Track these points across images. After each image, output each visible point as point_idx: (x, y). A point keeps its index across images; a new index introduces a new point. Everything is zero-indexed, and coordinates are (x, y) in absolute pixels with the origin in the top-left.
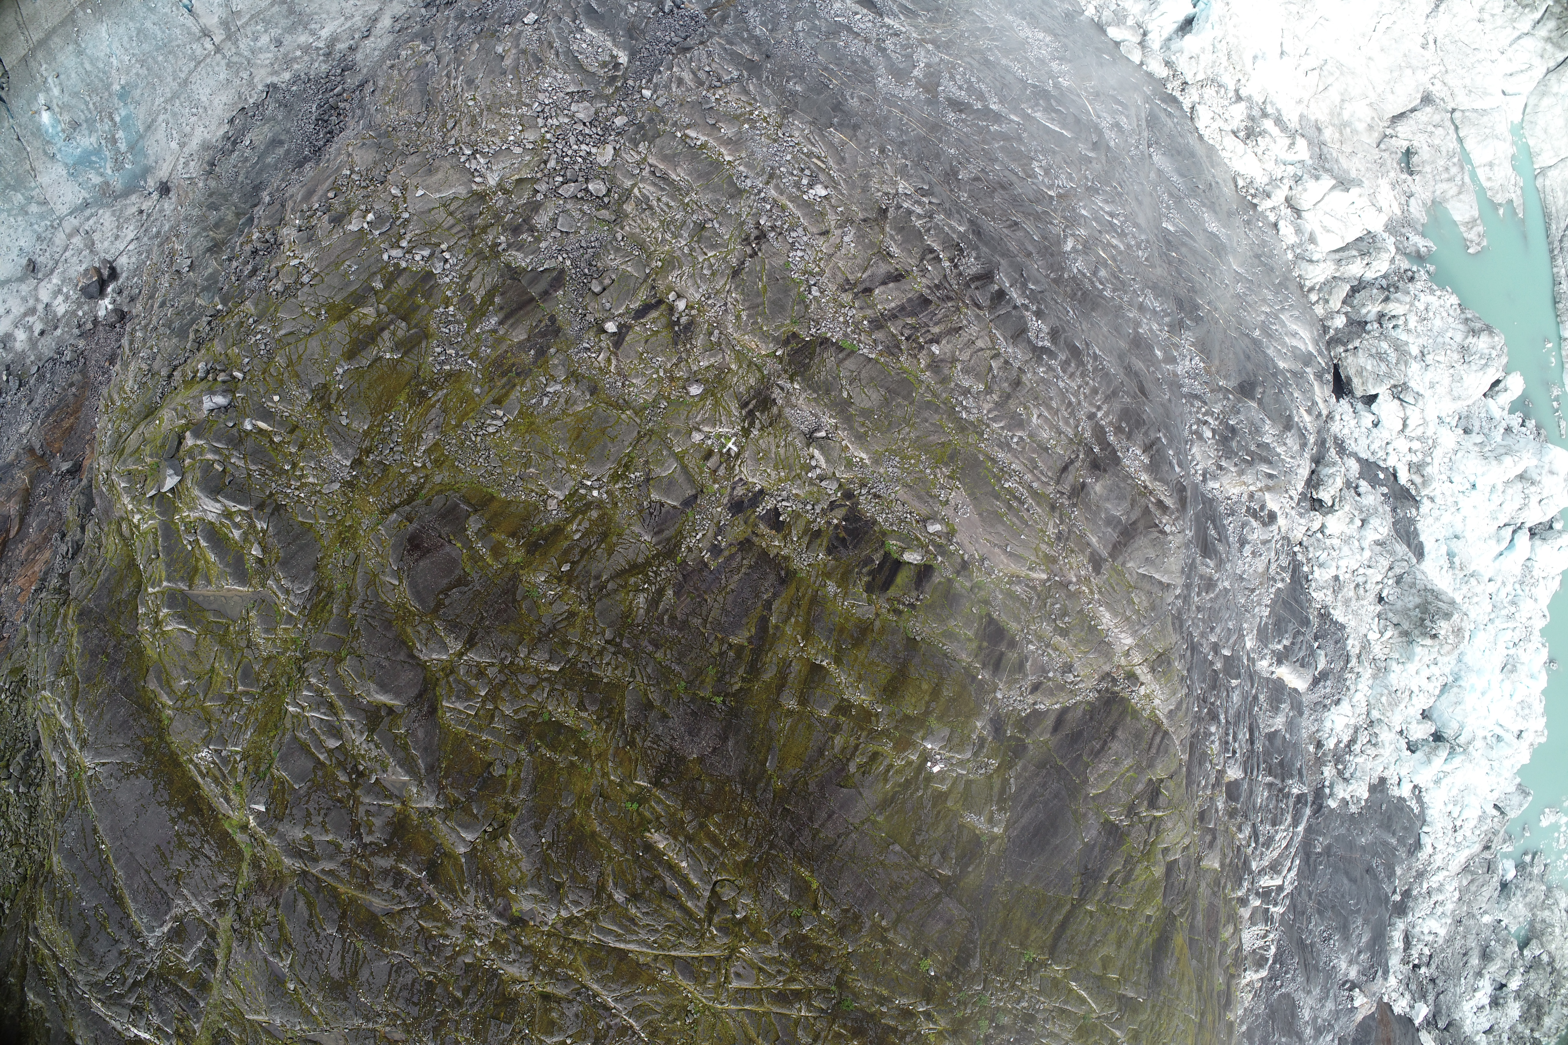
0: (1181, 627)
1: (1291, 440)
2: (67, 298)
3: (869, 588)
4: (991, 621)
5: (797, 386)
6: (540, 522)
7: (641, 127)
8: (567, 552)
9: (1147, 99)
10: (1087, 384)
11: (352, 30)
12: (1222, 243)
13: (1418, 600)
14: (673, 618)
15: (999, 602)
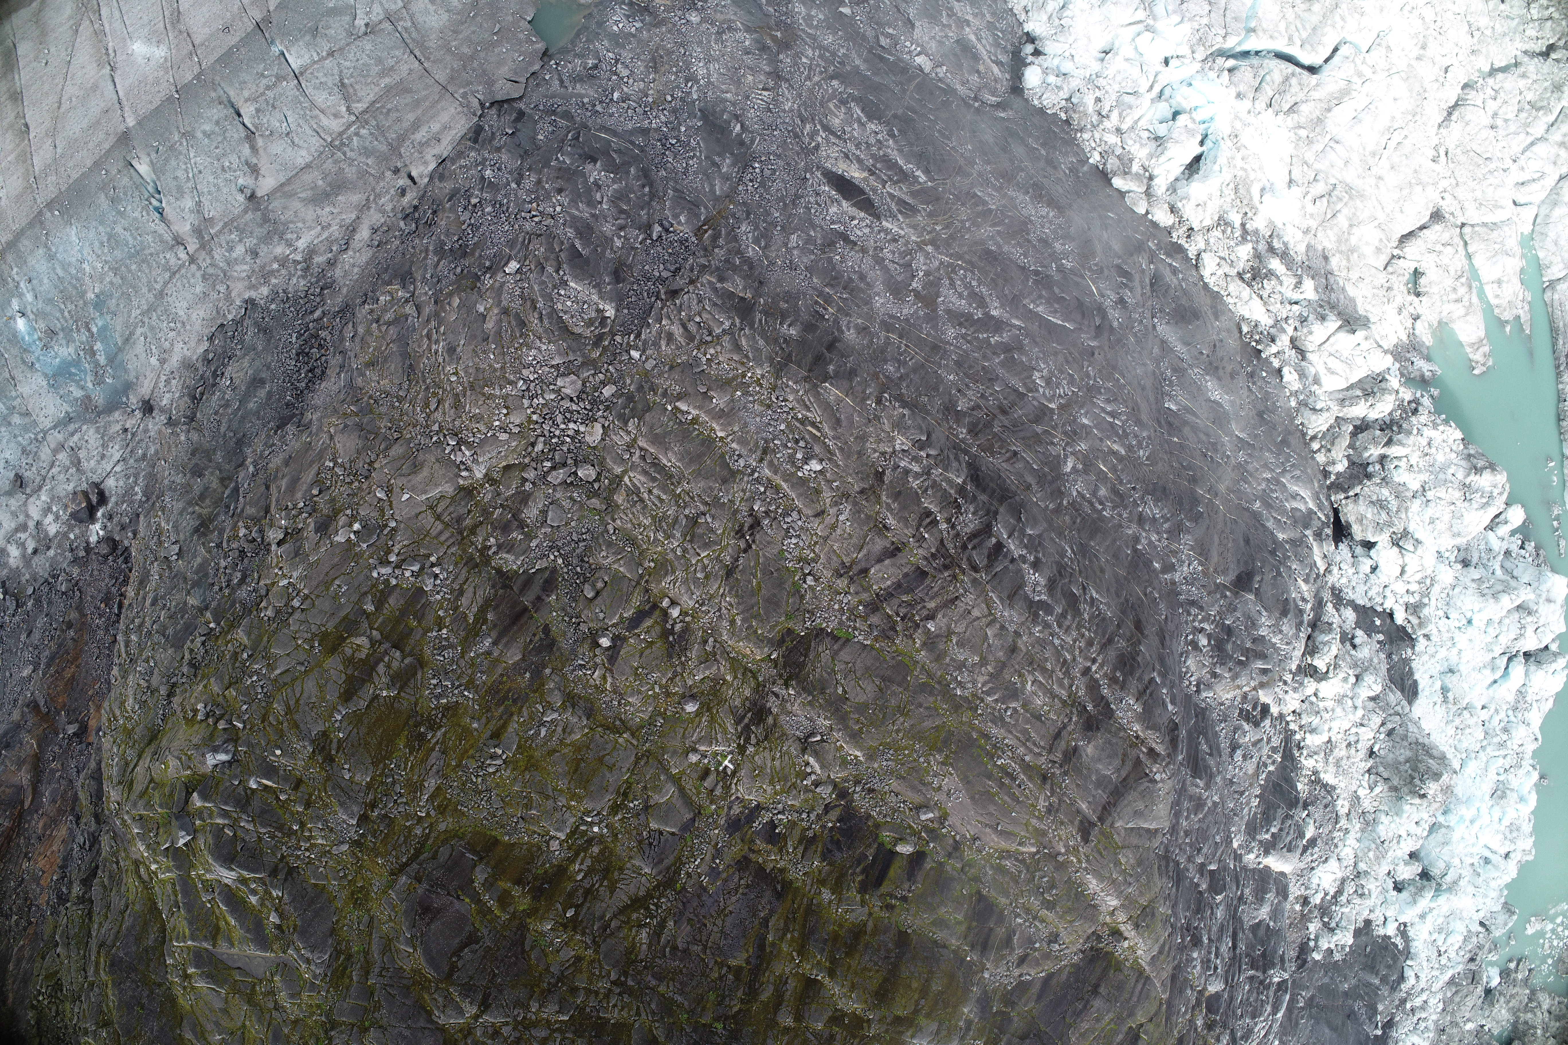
0: (1167, 866)
1: (1287, 627)
2: (57, 518)
3: (863, 889)
4: (980, 897)
5: (792, 692)
6: (544, 864)
7: (630, 398)
8: (571, 895)
9: (1152, 258)
10: (1083, 636)
11: (330, 241)
12: (1226, 413)
13: (1408, 753)
14: (675, 948)
15: (989, 878)
